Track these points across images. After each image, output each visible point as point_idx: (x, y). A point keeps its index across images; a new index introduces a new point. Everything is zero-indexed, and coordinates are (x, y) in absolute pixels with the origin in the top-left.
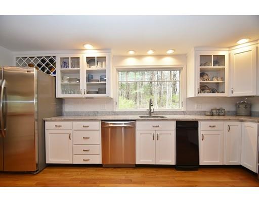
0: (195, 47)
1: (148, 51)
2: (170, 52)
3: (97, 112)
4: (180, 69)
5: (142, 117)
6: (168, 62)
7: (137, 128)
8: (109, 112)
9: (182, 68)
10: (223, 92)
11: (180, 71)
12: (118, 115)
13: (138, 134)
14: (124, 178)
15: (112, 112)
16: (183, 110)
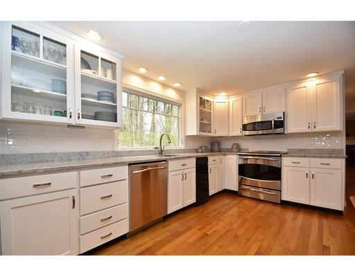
0: (197, 89)
1: (160, 76)
2: (177, 85)
3: (88, 153)
4: (179, 105)
6: (171, 94)
8: (108, 153)
9: (181, 105)
10: (210, 132)
11: (179, 106)
12: (121, 156)
14: (168, 234)
15: (113, 152)
16: (183, 148)
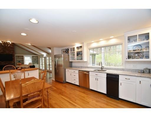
5: (95, 70)
7: (90, 75)
13: (90, 77)
